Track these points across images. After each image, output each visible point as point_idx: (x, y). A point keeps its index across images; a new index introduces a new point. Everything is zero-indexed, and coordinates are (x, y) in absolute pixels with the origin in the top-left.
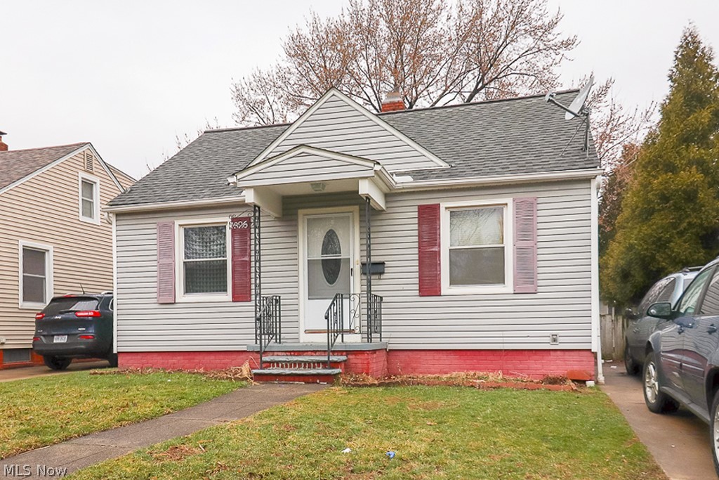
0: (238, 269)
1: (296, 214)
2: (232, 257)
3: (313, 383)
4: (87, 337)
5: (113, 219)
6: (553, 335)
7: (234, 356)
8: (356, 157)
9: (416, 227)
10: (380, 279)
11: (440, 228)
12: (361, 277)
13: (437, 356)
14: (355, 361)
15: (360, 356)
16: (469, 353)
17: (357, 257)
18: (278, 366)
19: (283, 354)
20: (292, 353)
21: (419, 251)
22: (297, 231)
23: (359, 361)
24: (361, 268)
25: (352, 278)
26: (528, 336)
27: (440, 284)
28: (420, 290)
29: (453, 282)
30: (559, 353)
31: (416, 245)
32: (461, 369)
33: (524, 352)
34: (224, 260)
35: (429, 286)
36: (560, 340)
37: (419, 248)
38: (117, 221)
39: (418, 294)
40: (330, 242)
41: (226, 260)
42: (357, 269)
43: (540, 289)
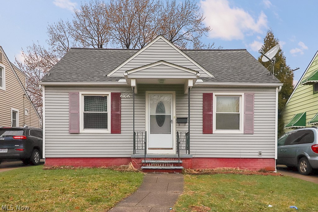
0: (114, 117)
1: (145, 93)
2: (111, 112)
3: (172, 173)
4: (20, 150)
5: (43, 89)
6: (259, 152)
7: (111, 160)
8: (188, 68)
9: (202, 103)
10: (185, 125)
11: (212, 104)
12: (176, 124)
13: (210, 160)
14: (185, 163)
15: (188, 161)
16: (224, 159)
17: (174, 115)
18: (151, 165)
19: (150, 159)
20: (154, 159)
21: (203, 114)
22: (145, 101)
23: (187, 163)
24: (176, 120)
25: (172, 124)
26: (249, 152)
27: (212, 129)
28: (203, 131)
29: (218, 128)
30: (261, 159)
31: (202, 111)
32: (220, 166)
33: (247, 159)
34: (106, 113)
35: (207, 129)
36: (262, 154)
37: (203, 112)
38: (45, 89)
39: (202, 133)
40: (160, 107)
41: (107, 113)
42: (174, 120)
43: (255, 132)
